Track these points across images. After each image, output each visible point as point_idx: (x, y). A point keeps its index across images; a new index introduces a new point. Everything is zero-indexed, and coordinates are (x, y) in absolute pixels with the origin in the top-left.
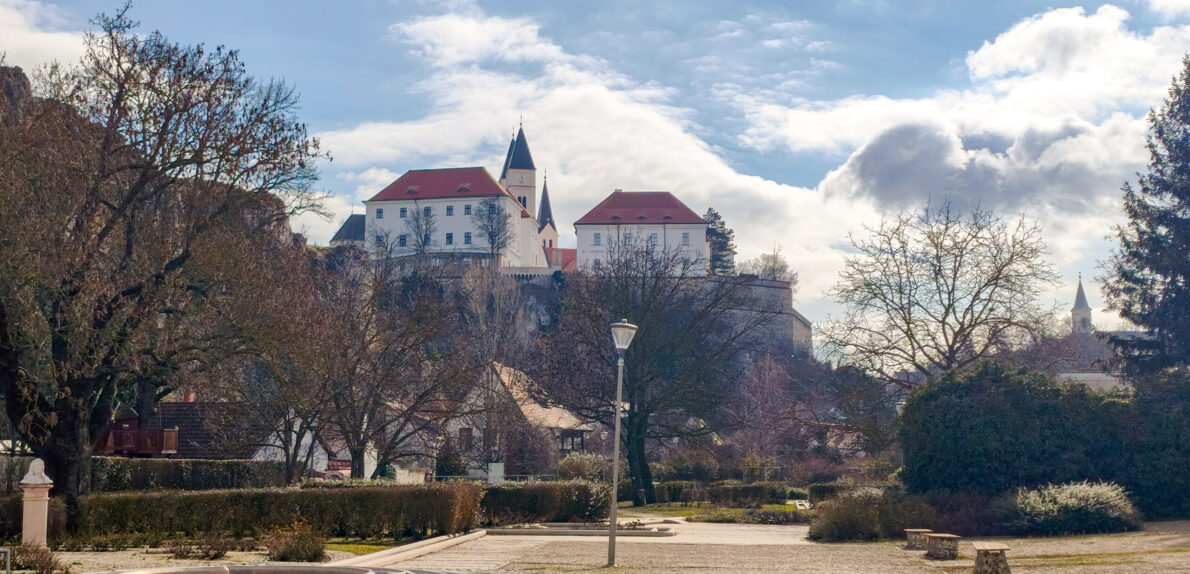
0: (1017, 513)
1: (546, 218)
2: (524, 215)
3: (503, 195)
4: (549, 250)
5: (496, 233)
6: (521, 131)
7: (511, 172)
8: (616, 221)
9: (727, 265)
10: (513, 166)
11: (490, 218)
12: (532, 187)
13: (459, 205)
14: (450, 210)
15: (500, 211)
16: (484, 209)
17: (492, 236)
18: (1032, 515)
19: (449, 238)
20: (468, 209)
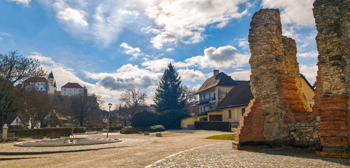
0: (150, 129)
1: (55, 86)
2: (52, 85)
3: (48, 82)
4: (55, 91)
5: (47, 88)
6: (52, 72)
7: (49, 79)
8: (69, 87)
9: (87, 95)
10: (50, 77)
11: (46, 86)
12: (53, 81)
13: (40, 83)
14: (38, 84)
15: (48, 84)
16: (45, 84)
17: (46, 88)
18: (153, 129)
19: (38, 89)
20: (42, 84)
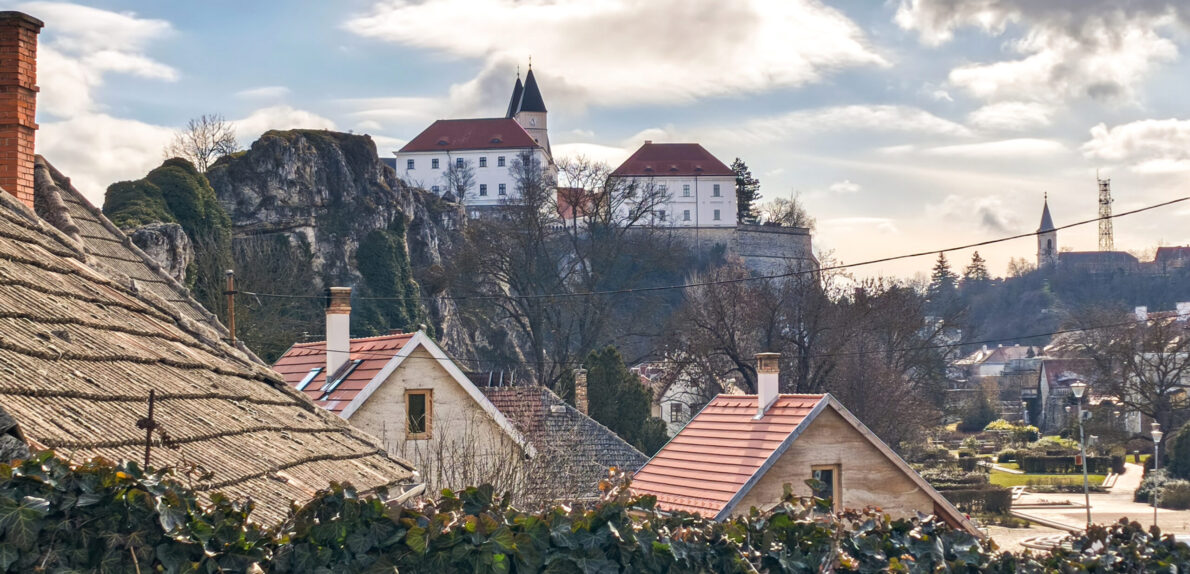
3: (537, 147)
5: (534, 184)
6: (530, 72)
7: (522, 115)
8: (650, 173)
9: (753, 214)
10: (523, 110)
11: (526, 171)
12: (544, 130)
13: (492, 157)
14: (483, 161)
16: (520, 161)
17: (529, 188)
19: (483, 190)
20: (501, 161)
